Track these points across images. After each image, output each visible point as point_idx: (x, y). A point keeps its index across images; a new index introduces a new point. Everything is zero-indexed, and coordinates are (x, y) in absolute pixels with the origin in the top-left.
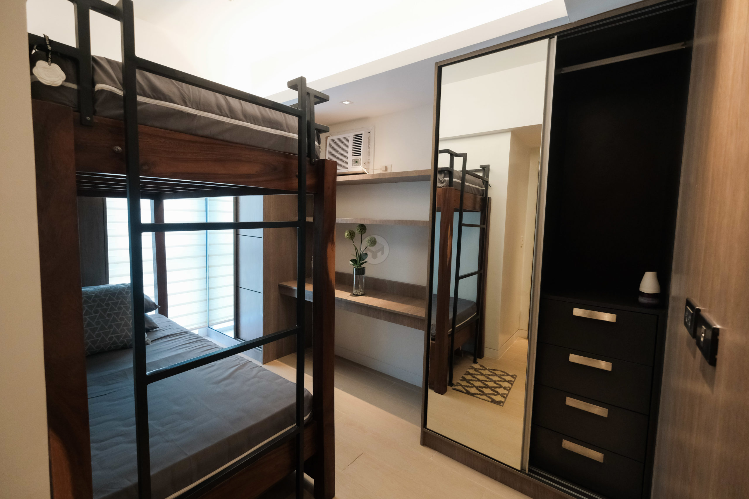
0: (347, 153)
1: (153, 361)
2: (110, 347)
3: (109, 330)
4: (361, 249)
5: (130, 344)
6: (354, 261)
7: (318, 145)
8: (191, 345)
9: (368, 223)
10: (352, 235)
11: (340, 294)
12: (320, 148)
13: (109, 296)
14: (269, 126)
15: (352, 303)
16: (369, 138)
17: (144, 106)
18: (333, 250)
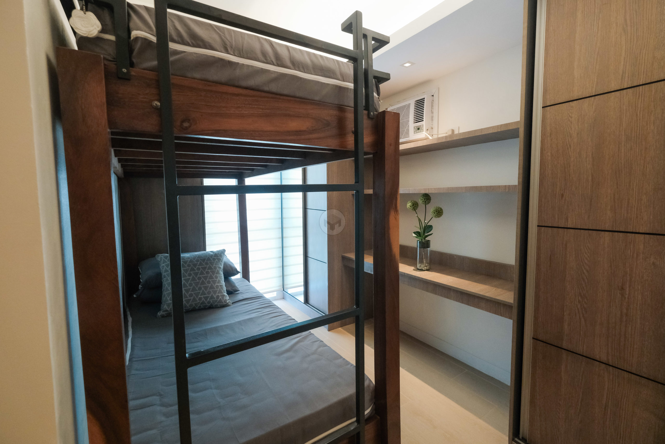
0: (408, 121)
1: (230, 323)
2: (200, 306)
3: (199, 291)
4: (425, 221)
5: (215, 305)
6: (418, 234)
7: (377, 96)
8: (263, 310)
9: (433, 192)
10: (415, 206)
11: (404, 269)
12: (379, 100)
13: (200, 261)
14: (320, 74)
15: (416, 279)
16: (433, 102)
17: (182, 55)
18: (396, 218)
